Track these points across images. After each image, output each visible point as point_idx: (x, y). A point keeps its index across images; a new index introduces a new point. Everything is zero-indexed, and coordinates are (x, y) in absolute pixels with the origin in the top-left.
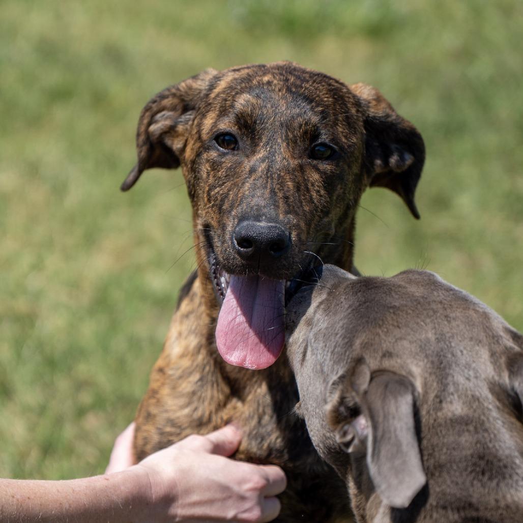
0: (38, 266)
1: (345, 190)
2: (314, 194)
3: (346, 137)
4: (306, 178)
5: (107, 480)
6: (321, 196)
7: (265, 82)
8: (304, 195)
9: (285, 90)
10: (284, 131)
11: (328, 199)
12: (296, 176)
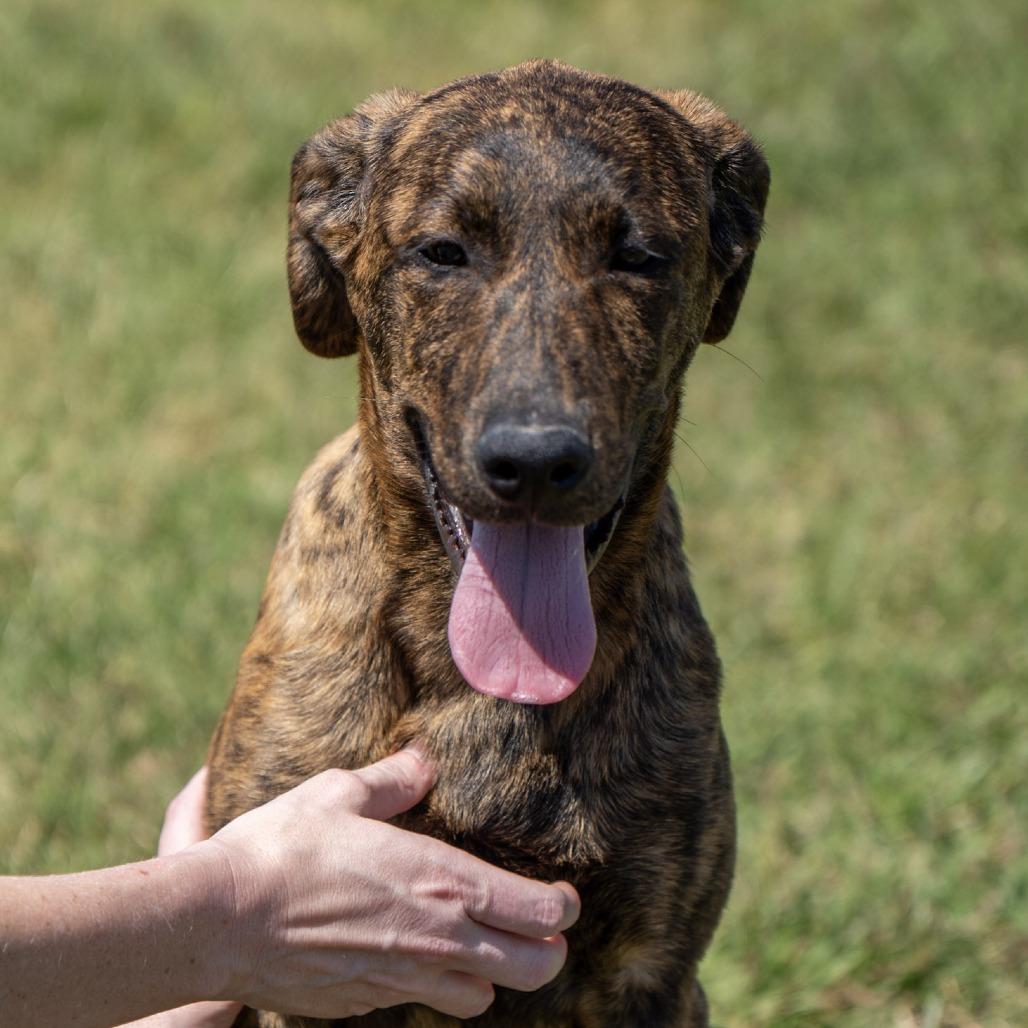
0: (35, 462)
1: (680, 318)
2: (626, 343)
3: (677, 216)
4: (606, 311)
5: (145, 873)
6: (638, 342)
7: (506, 120)
8: (607, 348)
9: (549, 132)
10: (556, 223)
11: (653, 345)
12: (589, 314)
